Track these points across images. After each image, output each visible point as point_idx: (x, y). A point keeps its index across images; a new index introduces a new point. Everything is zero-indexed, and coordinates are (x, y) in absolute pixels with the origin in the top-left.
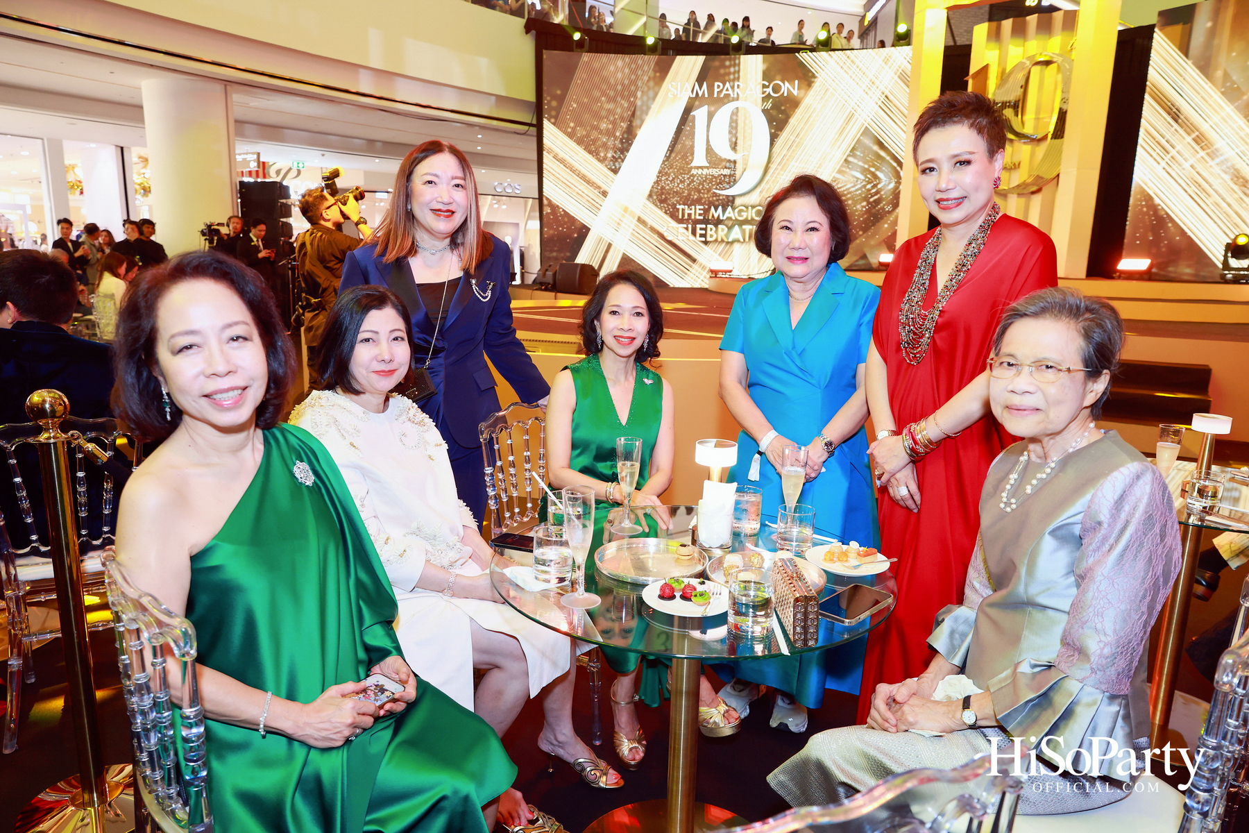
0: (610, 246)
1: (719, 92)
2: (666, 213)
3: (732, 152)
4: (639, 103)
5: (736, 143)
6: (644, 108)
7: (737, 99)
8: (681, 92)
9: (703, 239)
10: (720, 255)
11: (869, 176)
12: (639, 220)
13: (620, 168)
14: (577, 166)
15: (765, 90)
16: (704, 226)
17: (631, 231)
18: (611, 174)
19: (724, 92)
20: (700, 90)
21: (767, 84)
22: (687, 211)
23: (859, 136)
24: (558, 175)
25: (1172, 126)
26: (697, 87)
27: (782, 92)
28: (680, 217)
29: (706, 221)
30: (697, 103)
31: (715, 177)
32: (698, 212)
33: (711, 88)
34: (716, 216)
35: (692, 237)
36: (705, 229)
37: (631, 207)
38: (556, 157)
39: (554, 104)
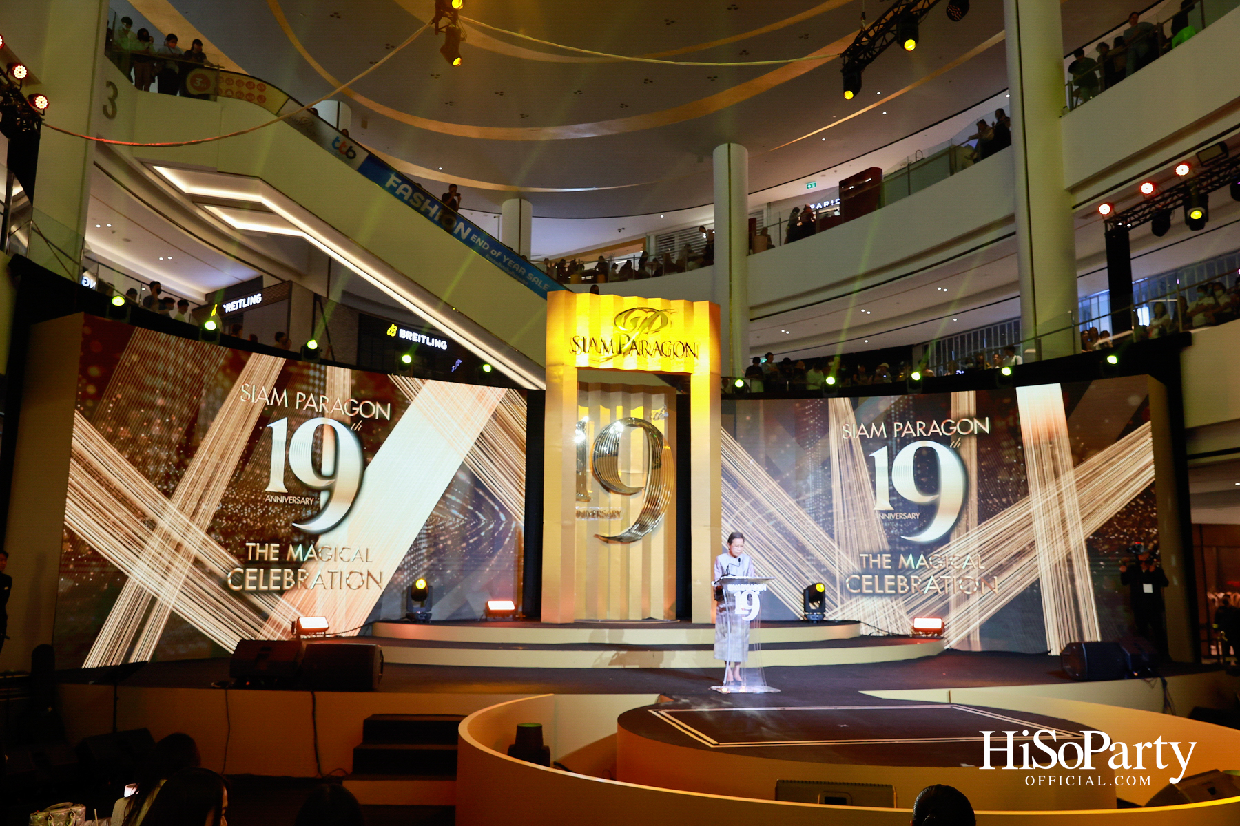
0: (154, 600)
1: (301, 405)
2: (231, 553)
3: (315, 479)
4: (203, 405)
5: (319, 465)
6: (210, 412)
7: (323, 414)
8: (256, 398)
9: (279, 588)
10: (299, 608)
11: (468, 515)
12: (197, 562)
13: (174, 490)
14: (116, 482)
15: (354, 409)
16: (280, 571)
17: (184, 577)
18: (162, 497)
19: (307, 405)
20: (279, 399)
21: (356, 402)
22: (259, 551)
23: (456, 471)
24: (87, 495)
25: (733, 492)
26: (275, 392)
27: (373, 413)
28: (250, 558)
29: (282, 564)
30: (275, 413)
31: (294, 508)
32: (273, 551)
33: (292, 399)
34: (295, 556)
36: (281, 575)
37: (185, 544)
38: (88, 467)
39: (91, 390)
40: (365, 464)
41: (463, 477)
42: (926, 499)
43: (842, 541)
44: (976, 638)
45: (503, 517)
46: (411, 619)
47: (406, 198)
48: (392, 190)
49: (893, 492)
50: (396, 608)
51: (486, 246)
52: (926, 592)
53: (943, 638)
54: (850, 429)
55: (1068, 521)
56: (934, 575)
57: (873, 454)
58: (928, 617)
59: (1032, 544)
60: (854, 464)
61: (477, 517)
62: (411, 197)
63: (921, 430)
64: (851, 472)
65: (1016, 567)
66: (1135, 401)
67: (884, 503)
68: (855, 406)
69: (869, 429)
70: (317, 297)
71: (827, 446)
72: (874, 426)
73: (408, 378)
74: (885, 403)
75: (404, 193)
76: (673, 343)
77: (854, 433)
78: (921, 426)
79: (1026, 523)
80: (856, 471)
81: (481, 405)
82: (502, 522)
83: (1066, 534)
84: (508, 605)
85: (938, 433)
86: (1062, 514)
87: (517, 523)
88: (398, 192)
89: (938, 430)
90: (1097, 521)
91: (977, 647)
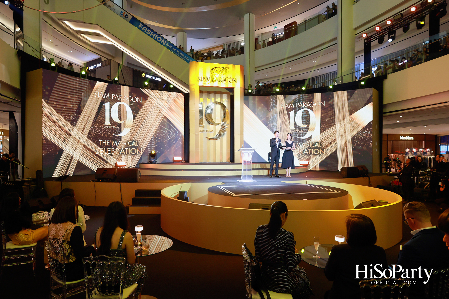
0: (72, 157)
1: (114, 98)
2: (95, 143)
3: (120, 121)
4: (83, 98)
5: (121, 117)
6: (85, 100)
7: (120, 101)
8: (99, 96)
9: (110, 153)
10: (117, 160)
12: (84, 146)
13: (76, 124)
14: (58, 122)
15: (130, 99)
16: (110, 148)
17: (81, 150)
18: (72, 126)
19: (116, 98)
20: (107, 96)
21: (131, 97)
22: (103, 143)
23: (163, 118)
24: (48, 126)
25: (247, 124)
26: (105, 94)
28: (101, 145)
29: (111, 147)
30: (106, 100)
31: (114, 130)
32: (108, 143)
33: (111, 96)
34: (115, 144)
35: (106, 153)
36: (111, 150)
37: (81, 141)
38: (48, 117)
39: (47, 93)
40: (134, 117)
41: (165, 120)
42: (306, 126)
44: (318, 167)
45: (178, 132)
46: (151, 162)
47: (145, 31)
48: (140, 29)
49: (295, 124)
50: (146, 159)
51: (171, 47)
52: (304, 154)
53: (308, 167)
54: (283, 105)
55: (346, 132)
56: (306, 149)
57: (290, 113)
58: (304, 161)
59: (335, 140)
60: (284, 116)
61: (170, 132)
62: (147, 31)
63: (304, 105)
64: (283, 118)
65: (330, 146)
66: (368, 96)
67: (292, 127)
68: (285, 98)
70: (119, 64)
71: (276, 110)
72: (290, 104)
73: (147, 89)
74: (294, 97)
75: (144, 29)
76: (229, 78)
77: (284, 106)
78: (304, 104)
79: (334, 133)
80: (284, 118)
81: (170, 98)
82: (177, 134)
83: (346, 136)
84: (180, 158)
85: (309, 106)
86: (345, 130)
87: (182, 134)
88: (142, 29)
89: (310, 105)
90: (355, 132)
91: (318, 169)
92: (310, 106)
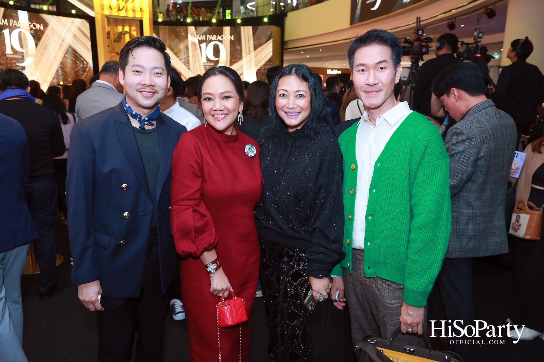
3: (21, 49)
5: (22, 45)
7: (20, 28)
11: (73, 62)
15: (30, 26)
19: (14, 24)
20: (4, 22)
21: (31, 24)
23: (67, 47)
26: (3, 20)
27: (37, 27)
30: (4, 27)
31: (17, 59)
33: (9, 22)
40: (37, 45)
41: (70, 49)
42: (216, 59)
43: (192, 71)
45: (85, 62)
49: (207, 57)
54: (194, 37)
55: (252, 66)
57: (201, 45)
60: (196, 48)
61: (76, 63)
63: (215, 38)
64: (195, 50)
66: (269, 33)
67: (204, 60)
68: (196, 29)
69: (200, 37)
71: (187, 42)
73: (46, 15)
74: (205, 29)
77: (196, 38)
82: (85, 64)
83: (251, 70)
87: (90, 64)
92: (220, 39)
